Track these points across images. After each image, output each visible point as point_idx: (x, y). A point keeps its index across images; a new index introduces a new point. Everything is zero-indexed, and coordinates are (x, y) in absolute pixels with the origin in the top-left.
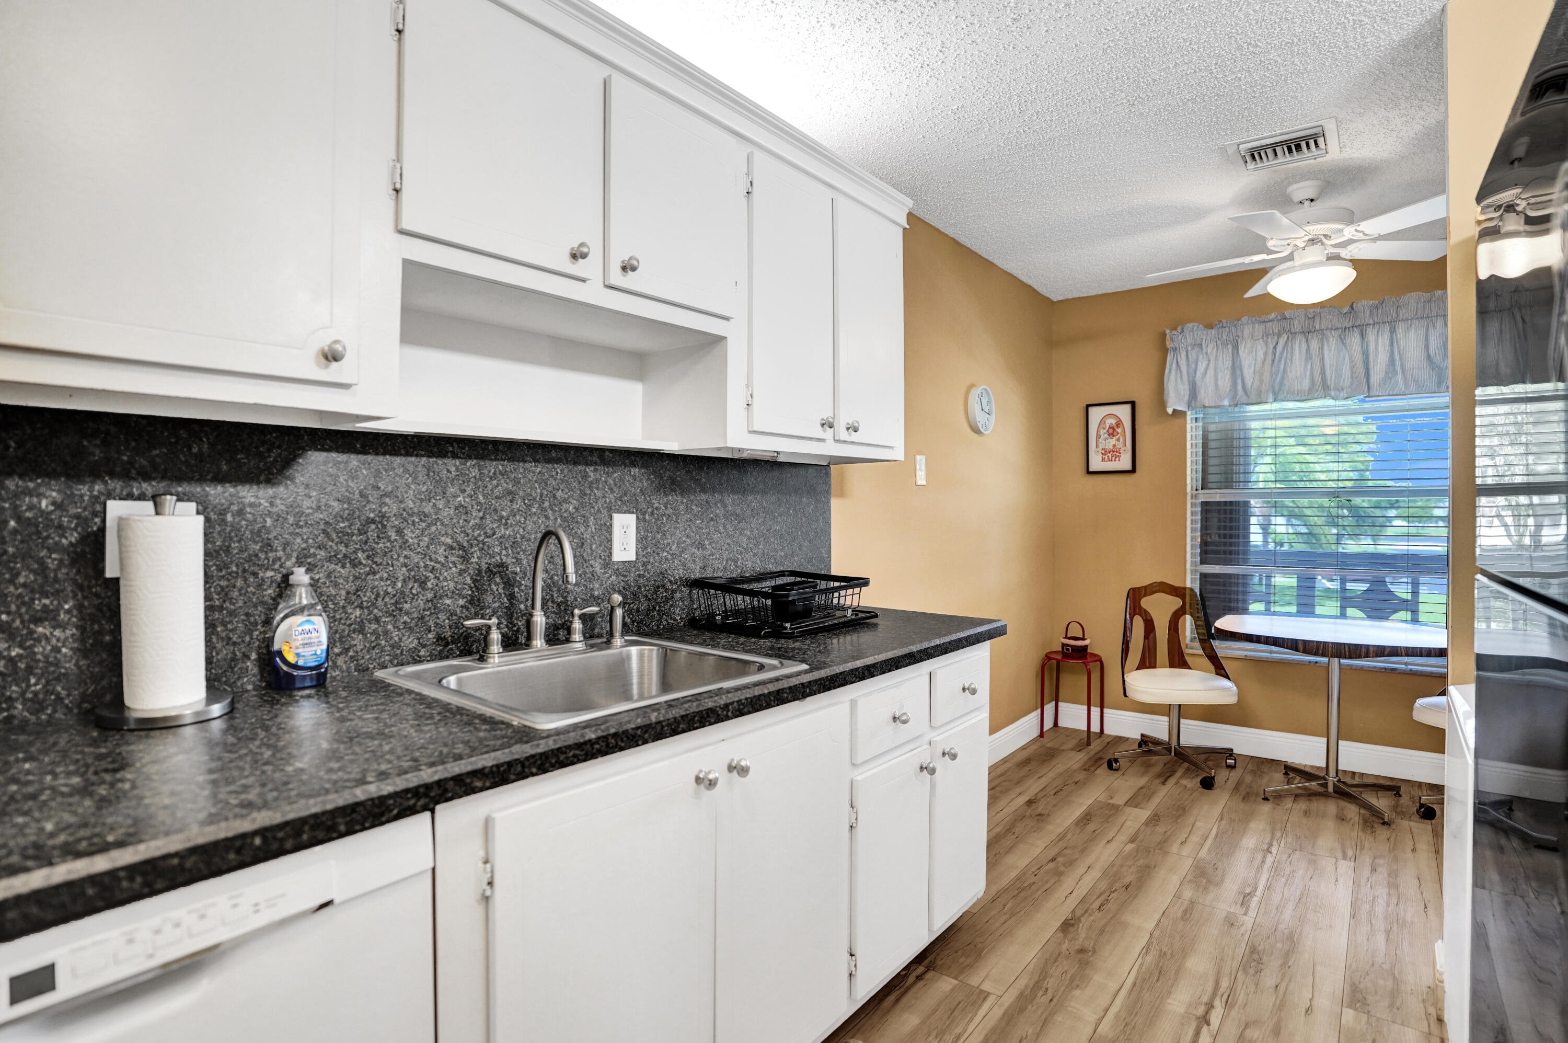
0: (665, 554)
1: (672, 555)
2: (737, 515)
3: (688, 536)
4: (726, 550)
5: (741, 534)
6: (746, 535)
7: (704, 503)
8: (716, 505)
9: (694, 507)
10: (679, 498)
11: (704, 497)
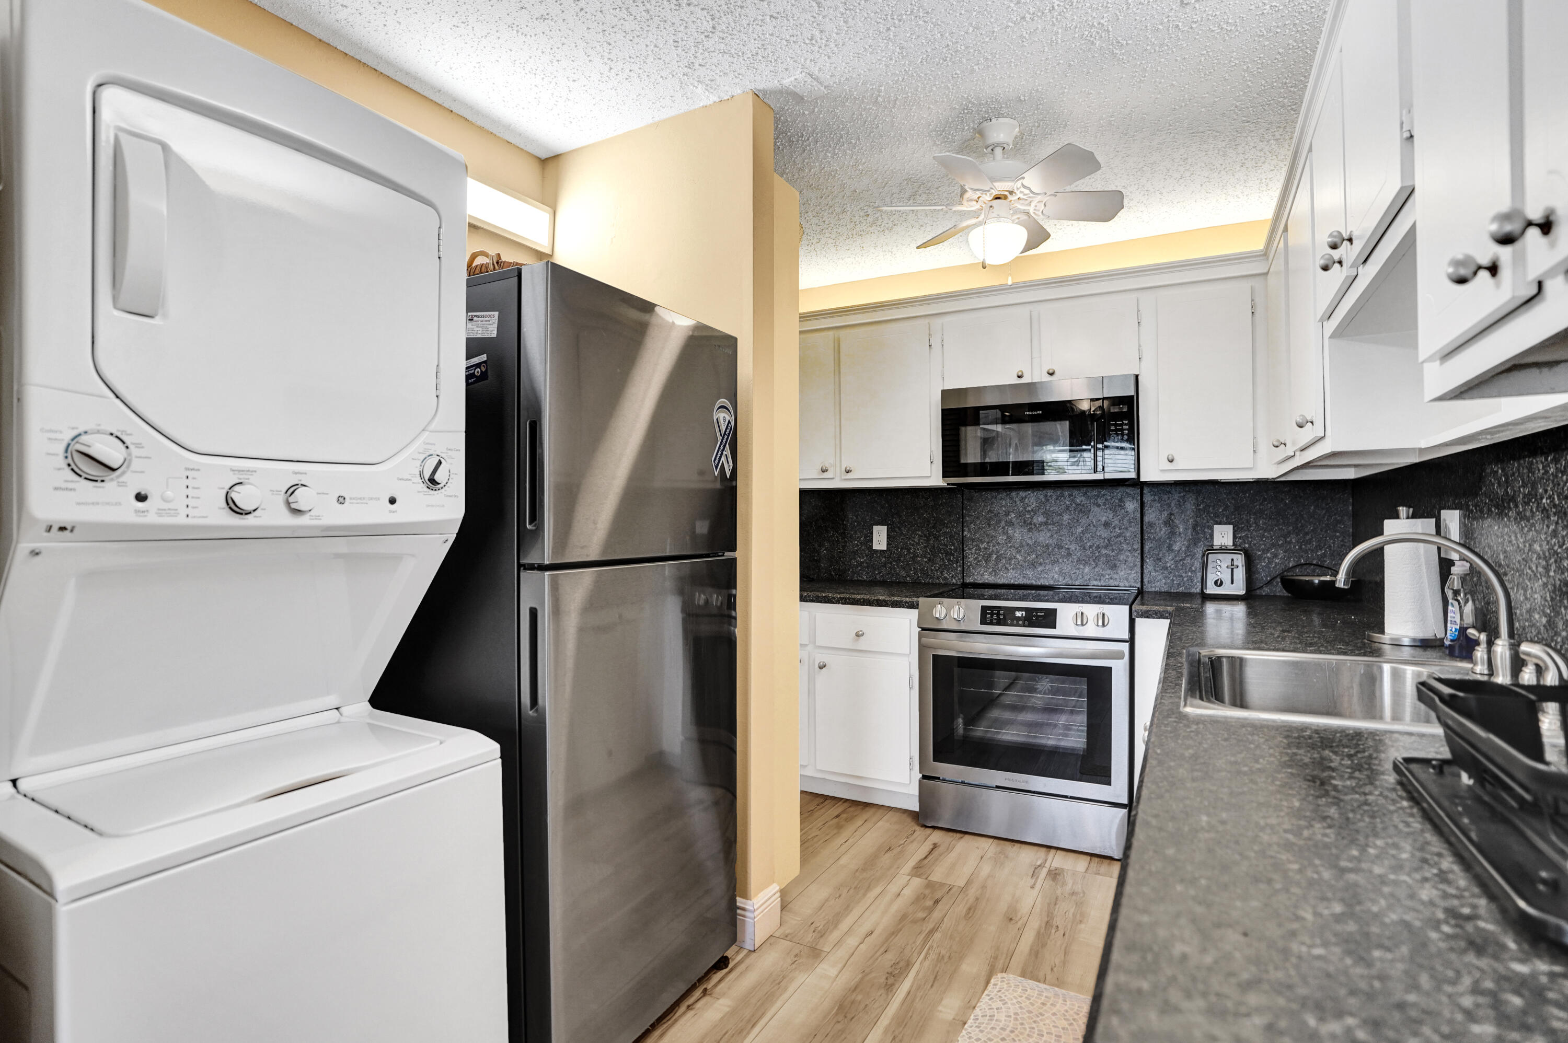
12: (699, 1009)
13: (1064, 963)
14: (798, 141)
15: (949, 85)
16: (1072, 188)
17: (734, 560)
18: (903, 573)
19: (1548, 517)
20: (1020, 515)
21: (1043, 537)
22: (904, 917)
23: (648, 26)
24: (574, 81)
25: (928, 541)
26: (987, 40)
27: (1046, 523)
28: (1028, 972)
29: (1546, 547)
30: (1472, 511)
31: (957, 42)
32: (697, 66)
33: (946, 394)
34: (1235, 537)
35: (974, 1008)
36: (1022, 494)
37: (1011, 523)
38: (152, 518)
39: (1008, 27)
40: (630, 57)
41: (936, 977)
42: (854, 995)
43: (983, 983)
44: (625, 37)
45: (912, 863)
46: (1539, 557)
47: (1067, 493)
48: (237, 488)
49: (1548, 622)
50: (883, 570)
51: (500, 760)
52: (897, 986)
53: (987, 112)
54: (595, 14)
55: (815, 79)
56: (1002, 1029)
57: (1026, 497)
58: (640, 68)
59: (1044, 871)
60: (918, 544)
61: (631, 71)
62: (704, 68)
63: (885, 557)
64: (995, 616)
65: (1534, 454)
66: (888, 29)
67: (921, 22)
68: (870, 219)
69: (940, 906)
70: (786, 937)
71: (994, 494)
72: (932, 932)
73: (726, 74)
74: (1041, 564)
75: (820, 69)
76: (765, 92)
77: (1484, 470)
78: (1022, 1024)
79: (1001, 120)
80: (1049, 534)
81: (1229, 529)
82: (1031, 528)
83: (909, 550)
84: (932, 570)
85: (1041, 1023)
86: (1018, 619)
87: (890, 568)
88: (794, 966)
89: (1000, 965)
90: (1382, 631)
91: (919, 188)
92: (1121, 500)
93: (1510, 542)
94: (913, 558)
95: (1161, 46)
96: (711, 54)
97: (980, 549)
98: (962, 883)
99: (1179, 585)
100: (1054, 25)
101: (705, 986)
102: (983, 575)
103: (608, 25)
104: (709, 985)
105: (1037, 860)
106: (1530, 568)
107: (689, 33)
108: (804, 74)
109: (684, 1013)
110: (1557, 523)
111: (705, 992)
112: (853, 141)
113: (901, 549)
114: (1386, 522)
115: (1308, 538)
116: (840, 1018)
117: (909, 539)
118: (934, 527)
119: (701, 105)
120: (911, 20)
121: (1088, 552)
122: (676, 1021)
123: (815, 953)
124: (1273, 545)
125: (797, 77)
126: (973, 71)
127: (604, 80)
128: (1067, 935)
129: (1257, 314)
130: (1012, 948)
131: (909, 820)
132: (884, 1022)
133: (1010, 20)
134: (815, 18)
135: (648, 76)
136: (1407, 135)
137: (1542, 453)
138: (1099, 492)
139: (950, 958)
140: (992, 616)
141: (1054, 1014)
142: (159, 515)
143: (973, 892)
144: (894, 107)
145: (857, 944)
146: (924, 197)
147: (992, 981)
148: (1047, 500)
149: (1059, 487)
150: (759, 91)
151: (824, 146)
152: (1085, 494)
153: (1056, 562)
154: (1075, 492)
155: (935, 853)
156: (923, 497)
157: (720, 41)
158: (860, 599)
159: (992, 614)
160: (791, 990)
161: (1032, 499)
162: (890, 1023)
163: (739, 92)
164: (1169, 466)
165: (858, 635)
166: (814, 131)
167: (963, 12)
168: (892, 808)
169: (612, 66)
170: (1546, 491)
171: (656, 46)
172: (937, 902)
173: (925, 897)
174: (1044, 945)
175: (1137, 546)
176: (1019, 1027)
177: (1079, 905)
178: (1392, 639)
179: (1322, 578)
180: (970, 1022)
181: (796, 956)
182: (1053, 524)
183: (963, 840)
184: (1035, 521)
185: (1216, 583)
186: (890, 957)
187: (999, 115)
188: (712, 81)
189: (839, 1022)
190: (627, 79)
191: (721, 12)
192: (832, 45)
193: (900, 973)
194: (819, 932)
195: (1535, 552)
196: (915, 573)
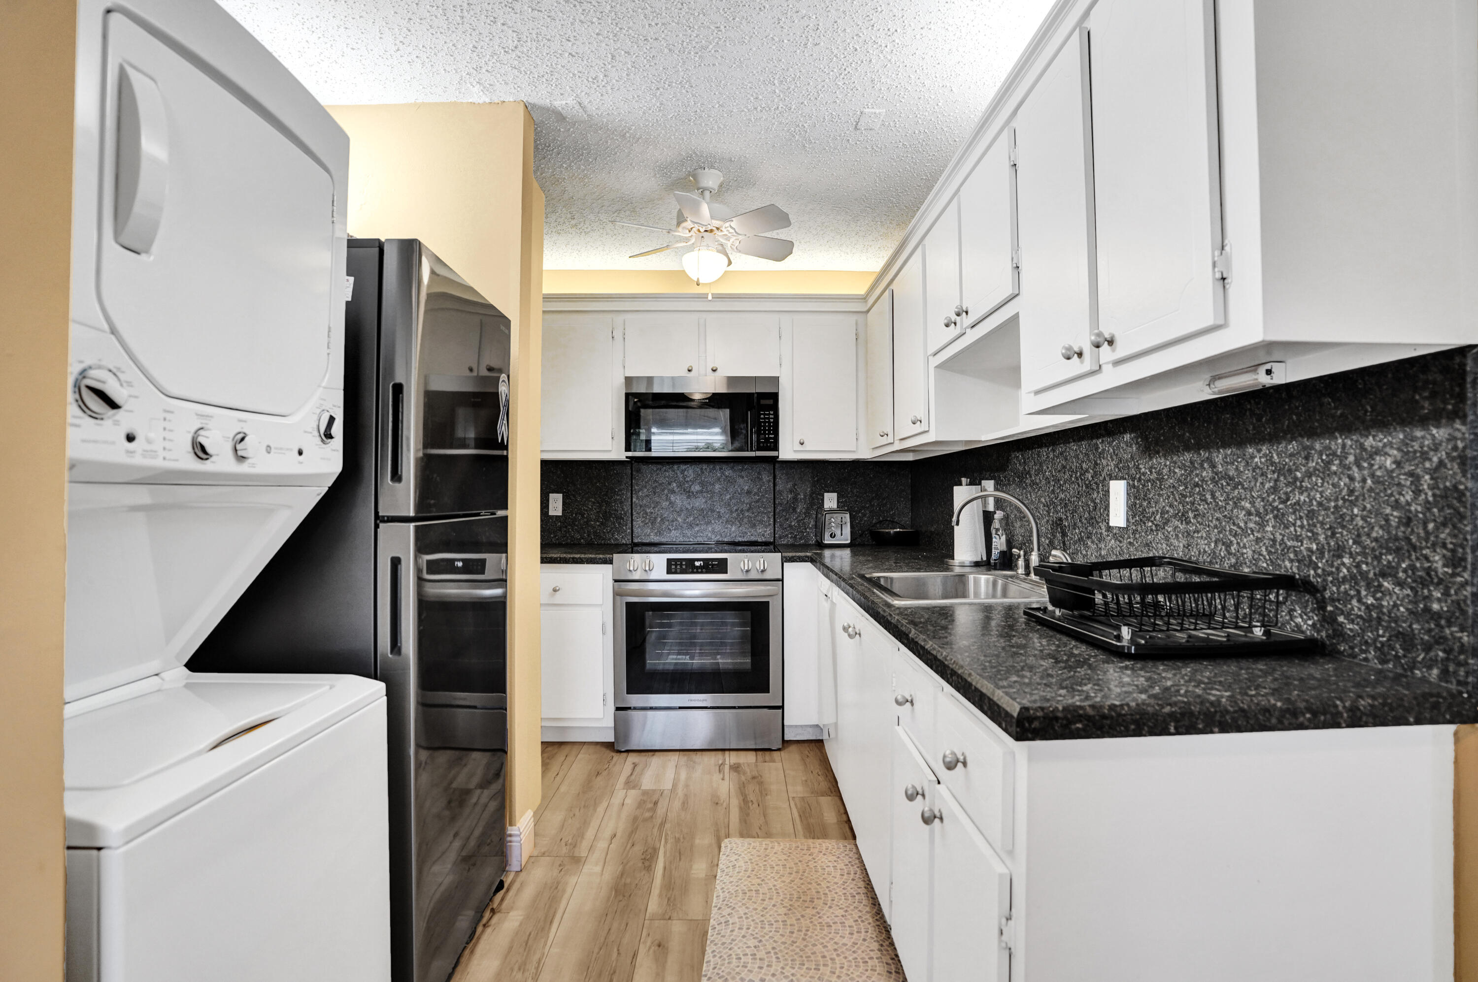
0: (1150, 524)
1: (1156, 526)
2: (1231, 479)
3: (1171, 506)
4: (1216, 527)
5: (1236, 505)
6: (1243, 508)
7: (1188, 464)
8: (1202, 465)
9: (1177, 470)
10: (1162, 460)
11: (1188, 456)
12: (495, 924)
13: (766, 823)
14: (542, 149)
15: (685, 138)
16: (768, 234)
17: (505, 518)
18: (578, 536)
19: (1049, 483)
20: (680, 485)
21: (699, 503)
22: (635, 819)
23: (456, 28)
24: (353, 49)
25: (600, 507)
26: (726, 115)
27: (701, 492)
28: (745, 833)
29: (1048, 500)
30: (1002, 481)
31: (703, 111)
32: (484, 70)
33: (629, 380)
34: (838, 502)
35: (718, 865)
36: (683, 467)
37: (673, 492)
38: (138, 460)
39: (743, 111)
40: (423, 46)
41: (680, 853)
42: (623, 880)
43: (716, 850)
44: (428, 30)
45: (622, 779)
46: (1044, 506)
47: (718, 467)
48: (201, 432)
49: (1050, 542)
50: (559, 534)
51: (385, 698)
52: (653, 866)
53: (704, 163)
54: (410, 3)
55: (582, 107)
56: (745, 871)
57: (685, 470)
58: (428, 58)
59: (727, 767)
60: (591, 510)
61: (417, 57)
62: (489, 75)
63: (560, 522)
64: (678, 567)
65: (1041, 446)
66: (658, 89)
67: (684, 91)
68: (573, 222)
69: (659, 805)
70: (543, 854)
71: (659, 466)
72: (663, 824)
73: (506, 83)
74: (697, 525)
75: (590, 101)
76: (534, 106)
77: (1010, 456)
78: (757, 864)
79: (712, 171)
80: (704, 500)
81: (834, 495)
82: (689, 495)
83: (583, 515)
84: (604, 532)
85: (770, 861)
86: (697, 567)
87: (565, 531)
88: (562, 873)
89: (722, 833)
90: (952, 558)
91: (627, 205)
92: (759, 473)
93: (1027, 498)
94: (587, 523)
95: (835, 149)
96: (502, 65)
97: (646, 513)
98: (670, 786)
99: (800, 539)
100: (774, 118)
101: (491, 907)
102: (649, 535)
103: (418, 16)
104: (495, 905)
105: (718, 761)
106: (1039, 512)
107: (491, 44)
108: (575, 101)
109: (483, 931)
110: (1054, 486)
111: (493, 911)
112: (591, 160)
113: (576, 514)
114: (955, 488)
115: (884, 502)
116: (621, 898)
117: (583, 505)
118: (606, 495)
119: (470, 101)
120: (678, 88)
121: (735, 515)
122: (479, 938)
123: (577, 860)
124: (864, 508)
125: (568, 102)
126: (706, 133)
127: (385, 57)
128: (760, 804)
129: (859, 340)
130: (726, 820)
131: (604, 749)
132: (656, 892)
133: (747, 107)
134: (605, 65)
135: (432, 65)
136: (1015, 265)
137: (1046, 446)
138: (743, 467)
139: (684, 838)
140: (676, 567)
141: (775, 853)
142: (144, 456)
143: (680, 791)
144: (636, 143)
145: (607, 846)
146: (628, 212)
147: (723, 845)
148: (703, 473)
149: (711, 462)
150: (530, 104)
151: (564, 158)
152: (732, 468)
153: (709, 523)
154: (724, 467)
155: (638, 769)
156: (596, 468)
157: (517, 58)
158: (557, 558)
159: (676, 565)
160: (569, 890)
161: (691, 471)
162: (661, 891)
163: (511, 100)
164: (800, 448)
165: (555, 590)
166: (561, 145)
167: (717, 93)
168: (584, 743)
169: (401, 48)
170: (1048, 468)
171: (454, 45)
172: (656, 803)
173: (645, 802)
174: (748, 815)
175: (771, 509)
176: (756, 867)
177: (761, 783)
178: (960, 563)
179: (895, 530)
180: (719, 874)
181: (560, 865)
182: (707, 492)
183: (655, 757)
184: (692, 489)
185: (831, 535)
186: (638, 849)
187: (712, 167)
188: (491, 85)
189: (621, 901)
190: (409, 62)
191: (529, 39)
192: (609, 88)
193: (652, 857)
194: (571, 844)
195: (1042, 502)
196: (588, 536)
